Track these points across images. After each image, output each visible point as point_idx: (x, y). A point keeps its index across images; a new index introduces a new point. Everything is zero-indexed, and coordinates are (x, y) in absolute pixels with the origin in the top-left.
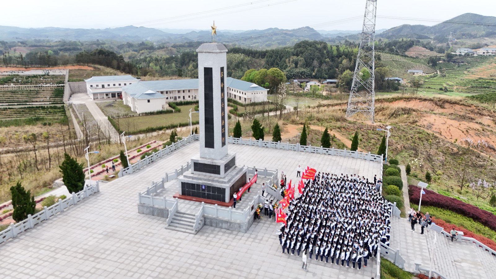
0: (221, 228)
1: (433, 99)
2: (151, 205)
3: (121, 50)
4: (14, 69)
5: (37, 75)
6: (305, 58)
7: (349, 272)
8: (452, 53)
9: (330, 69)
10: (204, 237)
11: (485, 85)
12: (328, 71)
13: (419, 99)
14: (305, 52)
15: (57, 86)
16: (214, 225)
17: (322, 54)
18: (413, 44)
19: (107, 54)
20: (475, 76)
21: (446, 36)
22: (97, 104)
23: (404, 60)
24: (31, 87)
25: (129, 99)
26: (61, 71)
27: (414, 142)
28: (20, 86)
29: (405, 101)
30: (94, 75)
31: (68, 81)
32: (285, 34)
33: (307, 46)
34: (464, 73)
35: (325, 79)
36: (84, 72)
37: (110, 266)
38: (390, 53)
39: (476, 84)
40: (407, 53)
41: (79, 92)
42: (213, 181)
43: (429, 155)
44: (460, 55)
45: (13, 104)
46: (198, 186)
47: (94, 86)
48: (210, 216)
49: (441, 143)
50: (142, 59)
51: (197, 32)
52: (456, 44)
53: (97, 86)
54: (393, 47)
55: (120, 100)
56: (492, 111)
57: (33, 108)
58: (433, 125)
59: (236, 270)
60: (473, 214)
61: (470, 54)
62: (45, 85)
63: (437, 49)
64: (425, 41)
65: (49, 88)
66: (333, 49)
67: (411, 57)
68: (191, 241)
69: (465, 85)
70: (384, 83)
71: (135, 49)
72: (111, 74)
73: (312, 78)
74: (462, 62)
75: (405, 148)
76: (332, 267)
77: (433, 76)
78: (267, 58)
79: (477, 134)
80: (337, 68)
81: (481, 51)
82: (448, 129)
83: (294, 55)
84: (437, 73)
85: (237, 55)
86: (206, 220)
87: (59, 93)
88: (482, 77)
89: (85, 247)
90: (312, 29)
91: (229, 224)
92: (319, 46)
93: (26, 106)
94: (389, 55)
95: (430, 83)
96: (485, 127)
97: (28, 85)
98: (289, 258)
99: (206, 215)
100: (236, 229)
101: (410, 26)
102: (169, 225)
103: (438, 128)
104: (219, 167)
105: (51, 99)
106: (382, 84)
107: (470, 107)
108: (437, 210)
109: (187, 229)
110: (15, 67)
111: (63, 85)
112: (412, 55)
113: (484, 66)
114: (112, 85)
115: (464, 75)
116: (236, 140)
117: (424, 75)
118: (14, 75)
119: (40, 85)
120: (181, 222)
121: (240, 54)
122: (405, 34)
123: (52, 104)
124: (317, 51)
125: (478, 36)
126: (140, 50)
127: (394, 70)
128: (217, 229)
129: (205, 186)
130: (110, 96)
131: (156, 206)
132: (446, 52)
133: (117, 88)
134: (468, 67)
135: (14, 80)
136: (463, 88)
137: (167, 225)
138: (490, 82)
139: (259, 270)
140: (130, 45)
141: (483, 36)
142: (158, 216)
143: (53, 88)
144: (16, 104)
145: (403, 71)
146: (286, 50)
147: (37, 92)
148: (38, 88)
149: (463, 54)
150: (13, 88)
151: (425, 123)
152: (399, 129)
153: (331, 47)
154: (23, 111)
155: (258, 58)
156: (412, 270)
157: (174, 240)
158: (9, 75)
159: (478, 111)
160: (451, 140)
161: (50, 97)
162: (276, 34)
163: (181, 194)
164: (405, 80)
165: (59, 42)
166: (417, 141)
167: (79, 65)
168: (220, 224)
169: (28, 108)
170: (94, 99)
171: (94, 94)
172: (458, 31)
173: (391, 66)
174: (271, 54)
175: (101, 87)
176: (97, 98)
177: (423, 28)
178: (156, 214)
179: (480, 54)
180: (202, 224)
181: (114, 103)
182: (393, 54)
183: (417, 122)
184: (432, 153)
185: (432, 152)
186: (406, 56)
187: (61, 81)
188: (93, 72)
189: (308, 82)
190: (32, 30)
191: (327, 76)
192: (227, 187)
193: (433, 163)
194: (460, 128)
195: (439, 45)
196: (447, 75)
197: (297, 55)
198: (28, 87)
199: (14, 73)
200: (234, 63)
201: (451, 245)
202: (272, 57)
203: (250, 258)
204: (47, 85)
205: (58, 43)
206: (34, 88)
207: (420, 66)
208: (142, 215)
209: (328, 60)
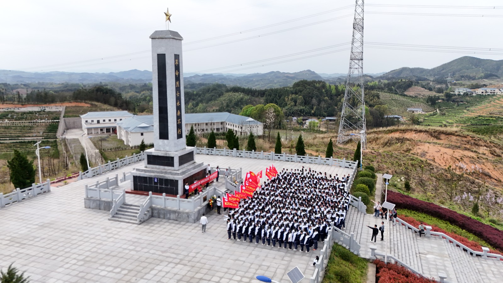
0: (169, 219)
1: (428, 130)
2: (99, 198)
3: (123, 91)
4: (10, 106)
5: (32, 112)
6: (304, 96)
7: (296, 255)
8: (451, 93)
9: (329, 107)
10: (147, 227)
11: (485, 122)
12: (327, 109)
13: (415, 131)
14: (304, 91)
15: (52, 122)
16: (162, 216)
17: (321, 93)
18: (412, 85)
19: (105, 91)
20: (474, 114)
21: (446, 78)
22: (91, 139)
23: (403, 99)
24: (26, 123)
25: (123, 133)
26: (58, 107)
27: (407, 168)
28: (14, 121)
29: (400, 133)
30: (90, 111)
31: (64, 117)
32: (287, 76)
33: (306, 85)
34: (464, 112)
35: (324, 116)
36: (81, 108)
37: (35, 251)
38: (389, 92)
39: (475, 121)
40: (405, 93)
41: (74, 128)
42: (166, 173)
43: (421, 181)
44: (459, 95)
45: (5, 139)
46: (151, 179)
47: (90, 121)
48: (159, 207)
49: (435, 170)
50: (142, 99)
51: (201, 75)
52: (455, 84)
53: (92, 121)
54: (392, 87)
55: (114, 135)
56: (488, 142)
57: (24, 142)
58: (426, 153)
59: (173, 253)
60: (449, 217)
61: (469, 93)
62: (39, 121)
63: (436, 90)
64: (424, 83)
65: (44, 124)
66: (332, 88)
67: (410, 96)
68: (133, 230)
69: (465, 123)
70: (384, 121)
71: (137, 90)
72: (108, 110)
73: (311, 116)
74: (462, 101)
75: (397, 173)
76: (279, 250)
77: (432, 114)
78: (266, 96)
79: (472, 161)
80: (336, 106)
81: (479, 91)
82: (442, 156)
83: (292, 94)
84: (437, 111)
85: (237, 94)
86: (154, 211)
87: (53, 128)
88: (482, 115)
89: (15, 235)
90: (314, 72)
91: (177, 214)
92: (318, 85)
93: (18, 141)
94: (388, 94)
95: (430, 121)
96: (480, 155)
97: (22, 121)
98: (234, 243)
99: (154, 206)
100: (184, 219)
101: (409, 68)
102: (113, 217)
103: (432, 155)
104: (172, 158)
105: (44, 134)
106: (381, 121)
107: (466, 137)
108: (411, 212)
109: (131, 219)
110: (12, 104)
111: (57, 121)
112: (411, 95)
113: (483, 105)
114: (107, 121)
115: (464, 114)
116: (210, 151)
117: (423, 113)
118: (10, 112)
119: (35, 121)
120: (127, 213)
121: (240, 93)
122: (405, 76)
123: (45, 138)
124: (316, 90)
125: (477, 78)
126: (141, 91)
127: (393, 108)
128: (164, 220)
129: (157, 179)
130: (105, 131)
131: (103, 199)
132: (444, 92)
133: (113, 123)
134: (467, 106)
135: (9, 116)
136: (463, 125)
137: (111, 216)
138: (489, 120)
139: (198, 253)
140: (132, 87)
141: (481, 78)
142: (105, 210)
143: (48, 123)
144: (8, 139)
145: (402, 109)
146: (285, 89)
147: (31, 128)
148: (33, 124)
149: (462, 94)
150: (7, 124)
151: (419, 151)
152: (392, 156)
153: (330, 86)
154: (14, 146)
155: (257, 96)
156: (368, 256)
157: (114, 229)
158: (5, 112)
159: (474, 141)
160: (445, 167)
161: (44, 133)
162: (277, 77)
163: (133, 189)
164: (404, 118)
165: (63, 84)
166: (410, 167)
167: (76, 102)
168: (168, 215)
169: (20, 142)
170: (88, 134)
171: (89, 129)
172: (457, 74)
173: (390, 105)
174: (270, 92)
175: (96, 122)
176: (92, 133)
177: (422, 70)
178: (102, 207)
179: (479, 93)
180: (148, 215)
181: (107, 137)
182: (392, 93)
183: (411, 150)
184: (424, 179)
185: (425, 177)
186: (405, 95)
187: (56, 117)
188: (90, 108)
189: (307, 119)
190: (36, 74)
191: (326, 114)
192: (180, 179)
193: (426, 187)
194: (454, 156)
195: (439, 86)
196: (447, 113)
197: (296, 93)
198: (22, 123)
199: (9, 110)
200: (233, 102)
201: (419, 240)
202: (271, 96)
203: (192, 243)
204: (42, 121)
205: (61, 85)
206: (28, 124)
207: (419, 105)
208: (88, 210)
209: (326, 98)
